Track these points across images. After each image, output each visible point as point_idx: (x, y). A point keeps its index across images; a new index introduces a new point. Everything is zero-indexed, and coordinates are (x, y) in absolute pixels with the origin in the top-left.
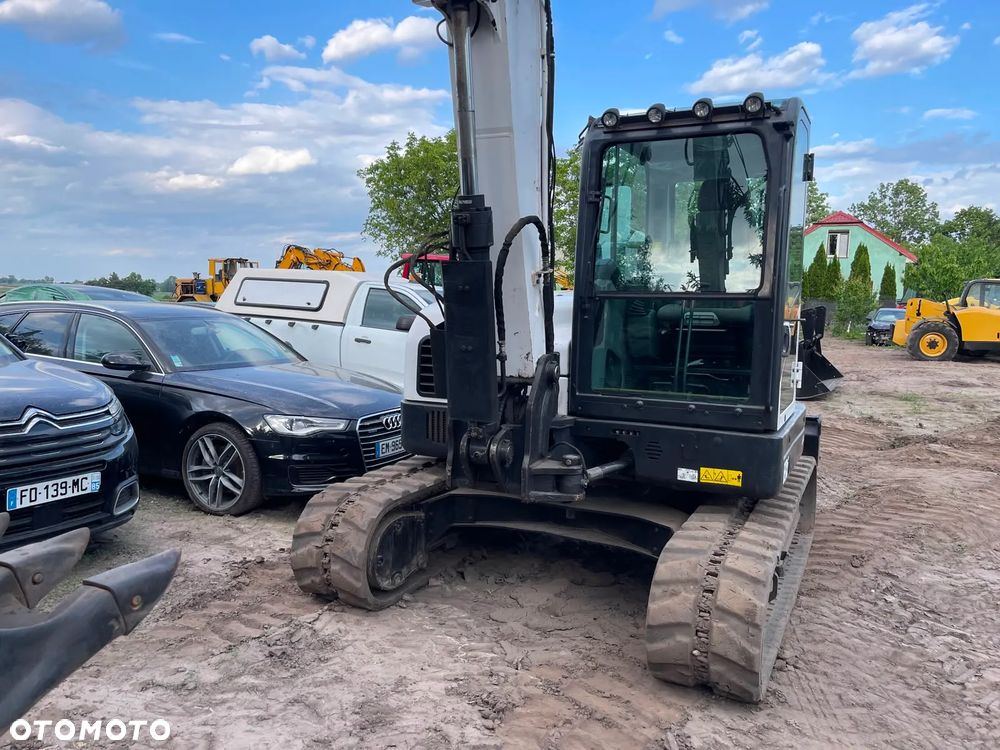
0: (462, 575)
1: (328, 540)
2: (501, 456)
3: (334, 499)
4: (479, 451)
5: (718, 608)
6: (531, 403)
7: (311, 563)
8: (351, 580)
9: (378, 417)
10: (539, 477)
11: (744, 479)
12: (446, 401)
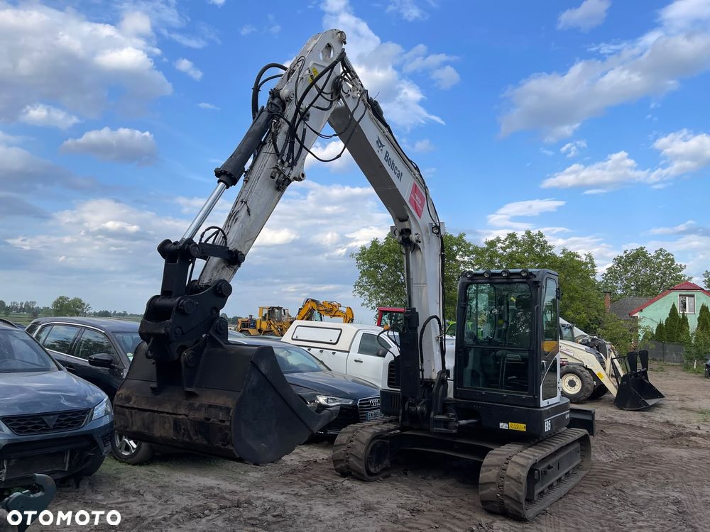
0: (406, 474)
1: (349, 448)
2: (422, 412)
3: (351, 430)
4: (413, 409)
5: (507, 476)
6: (434, 390)
7: (341, 457)
8: (358, 465)
9: (367, 400)
10: (438, 422)
11: (527, 428)
12: (399, 390)
